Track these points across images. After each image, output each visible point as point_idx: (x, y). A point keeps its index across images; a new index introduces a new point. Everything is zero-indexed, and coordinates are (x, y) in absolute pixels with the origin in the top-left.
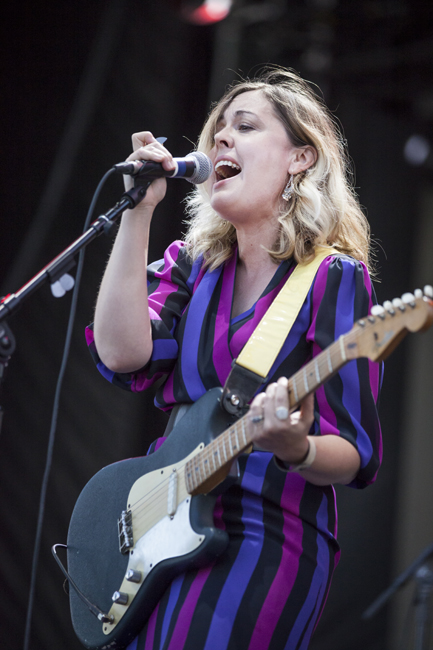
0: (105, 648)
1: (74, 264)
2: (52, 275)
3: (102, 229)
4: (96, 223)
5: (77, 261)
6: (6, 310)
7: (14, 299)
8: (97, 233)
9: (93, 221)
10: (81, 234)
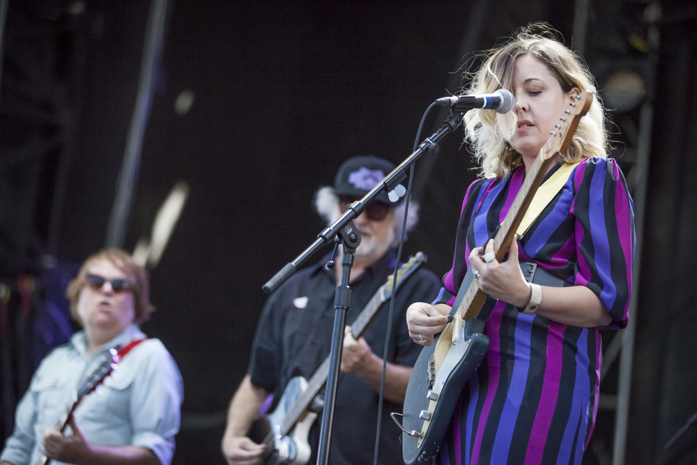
0: (419, 458)
1: (406, 176)
2: (388, 185)
3: (427, 149)
4: (423, 145)
5: (408, 175)
6: (353, 212)
7: (360, 204)
8: (423, 152)
9: (420, 143)
10: (411, 153)
